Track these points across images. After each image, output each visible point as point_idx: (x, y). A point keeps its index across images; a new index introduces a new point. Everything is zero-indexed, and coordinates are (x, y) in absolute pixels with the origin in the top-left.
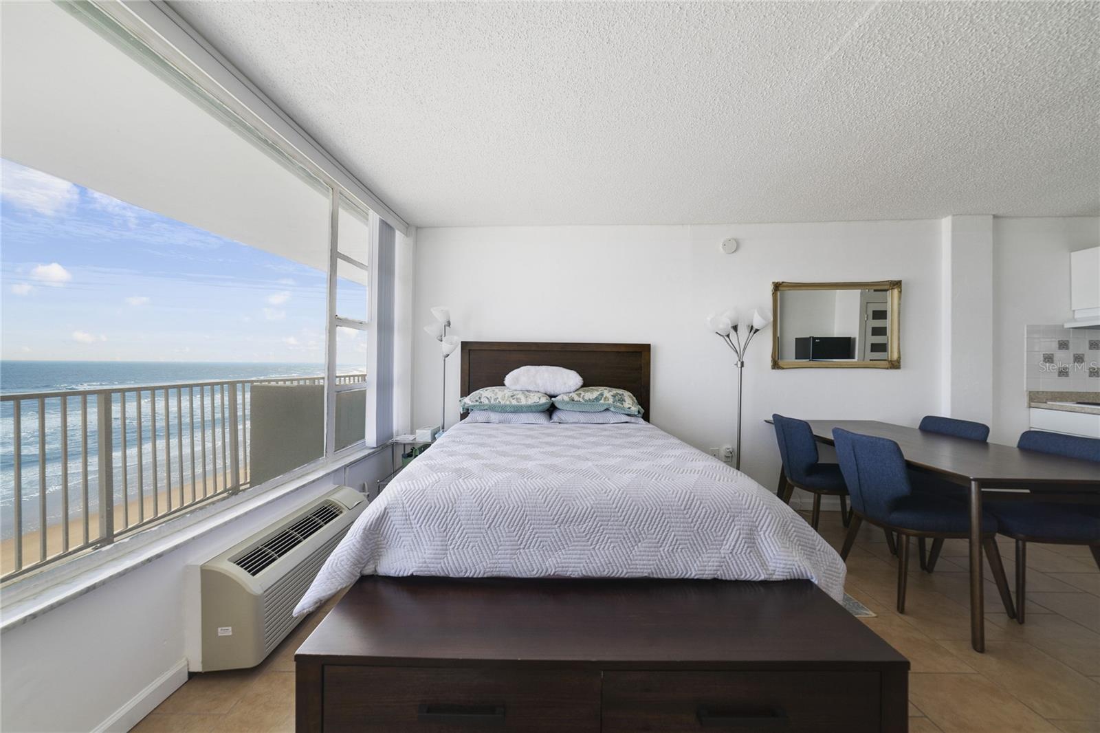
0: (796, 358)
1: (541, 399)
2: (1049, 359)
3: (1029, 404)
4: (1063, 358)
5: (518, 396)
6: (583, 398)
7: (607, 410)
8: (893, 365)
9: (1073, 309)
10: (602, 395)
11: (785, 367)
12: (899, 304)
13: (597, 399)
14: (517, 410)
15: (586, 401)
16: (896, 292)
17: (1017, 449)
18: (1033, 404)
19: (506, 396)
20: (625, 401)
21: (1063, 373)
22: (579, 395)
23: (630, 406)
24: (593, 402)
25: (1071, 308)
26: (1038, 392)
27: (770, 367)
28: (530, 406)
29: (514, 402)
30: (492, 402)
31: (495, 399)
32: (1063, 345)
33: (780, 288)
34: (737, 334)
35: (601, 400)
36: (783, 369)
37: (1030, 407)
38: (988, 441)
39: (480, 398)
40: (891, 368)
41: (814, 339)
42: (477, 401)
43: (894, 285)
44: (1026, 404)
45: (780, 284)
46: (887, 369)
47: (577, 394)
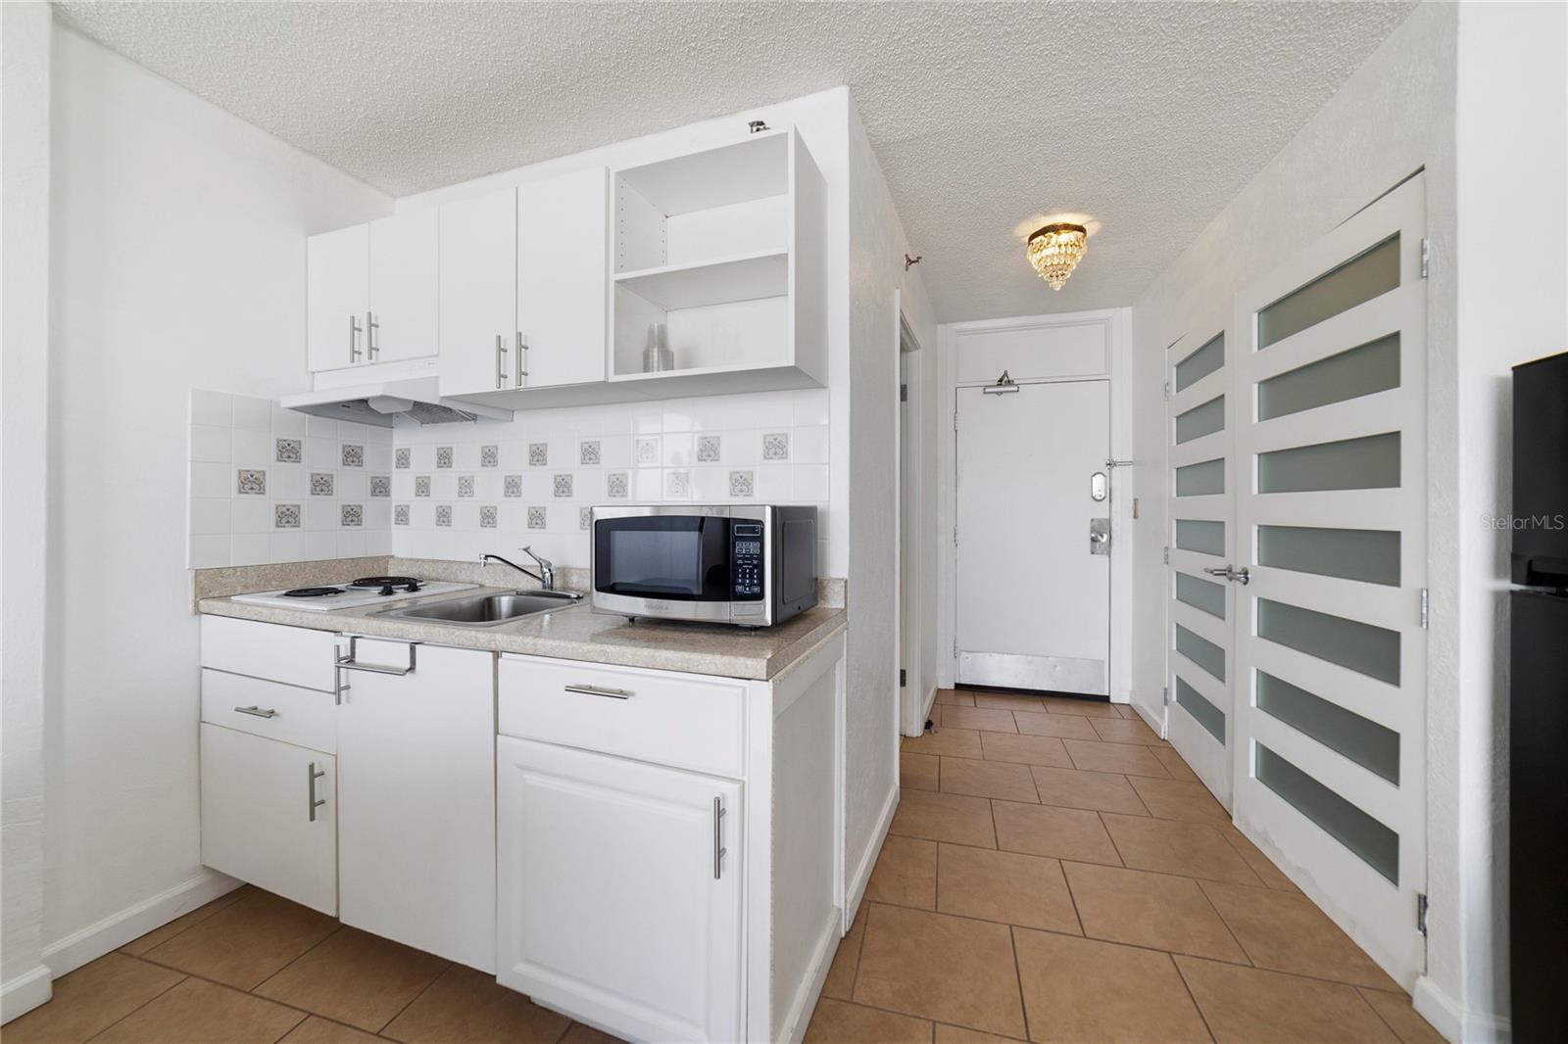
2: (252, 483)
3: (196, 605)
4: (287, 484)
9: (310, 369)
18: (204, 605)
21: (287, 517)
25: (307, 367)
26: (220, 570)
32: (288, 452)
37: (198, 612)
44: (191, 606)
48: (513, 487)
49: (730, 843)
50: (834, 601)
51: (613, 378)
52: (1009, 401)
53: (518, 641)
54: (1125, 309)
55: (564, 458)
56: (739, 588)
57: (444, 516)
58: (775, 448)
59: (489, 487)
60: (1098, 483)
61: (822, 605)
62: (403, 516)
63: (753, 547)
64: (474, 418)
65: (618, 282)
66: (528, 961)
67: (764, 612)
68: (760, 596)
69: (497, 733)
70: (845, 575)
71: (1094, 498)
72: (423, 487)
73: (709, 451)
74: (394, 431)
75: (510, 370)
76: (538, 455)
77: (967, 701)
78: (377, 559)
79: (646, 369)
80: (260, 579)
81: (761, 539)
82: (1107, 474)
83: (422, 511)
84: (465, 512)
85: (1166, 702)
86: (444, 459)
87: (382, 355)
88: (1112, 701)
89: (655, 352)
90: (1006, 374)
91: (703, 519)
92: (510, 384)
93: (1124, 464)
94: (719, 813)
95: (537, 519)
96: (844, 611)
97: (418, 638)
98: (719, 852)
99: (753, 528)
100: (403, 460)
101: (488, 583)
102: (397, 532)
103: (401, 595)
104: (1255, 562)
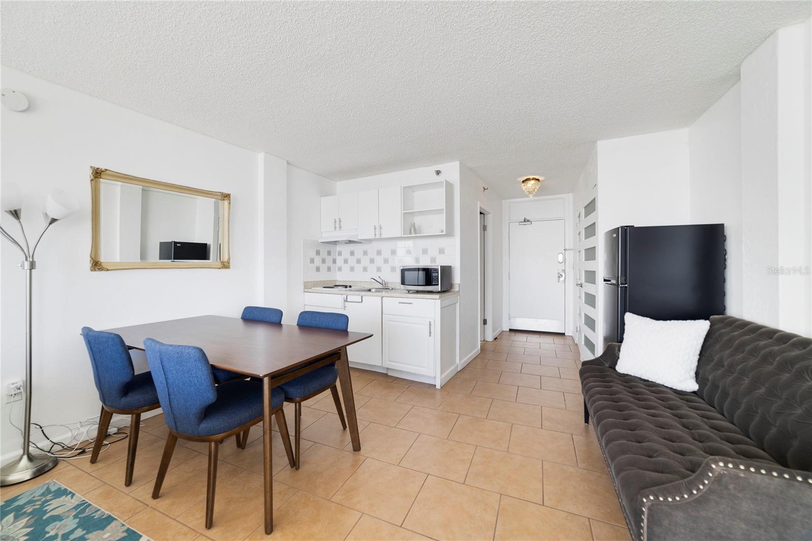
0: (160, 259)
2: (312, 261)
4: (318, 261)
8: (224, 265)
9: (322, 231)
11: (109, 268)
12: (229, 214)
16: (226, 202)
17: (297, 326)
18: (306, 290)
21: (318, 269)
25: (320, 231)
26: (307, 283)
27: (89, 268)
32: (318, 253)
33: (102, 176)
34: (20, 222)
36: (108, 270)
37: (305, 293)
38: (282, 323)
40: (222, 268)
41: (176, 243)
43: (225, 197)
44: (303, 291)
45: (102, 171)
46: (220, 269)
48: (372, 261)
49: (432, 331)
50: (456, 288)
51: (403, 236)
52: (528, 226)
53: (387, 295)
54: (570, 194)
55: (386, 253)
56: (433, 283)
57: (352, 269)
58: (442, 251)
59: (365, 261)
60: (560, 258)
61: (452, 290)
62: (340, 269)
63: (436, 274)
64: (361, 243)
65: (404, 213)
66: (390, 361)
67: (439, 288)
68: (438, 285)
69: (382, 314)
70: (459, 283)
71: (559, 262)
72: (346, 261)
73: (425, 251)
74: (337, 246)
75: (377, 233)
76: (379, 253)
77: (513, 334)
78: (334, 281)
79: (410, 234)
80: (316, 284)
81: (438, 273)
82: (564, 253)
83: (346, 268)
84: (359, 268)
85: (577, 332)
86: (352, 253)
87: (342, 228)
88: (566, 334)
89: (413, 229)
90: (525, 218)
91: (419, 268)
92: (378, 237)
93: (569, 250)
94: (430, 325)
95: (379, 269)
96: (459, 291)
97: (363, 295)
98: (430, 332)
99: (436, 270)
100: (340, 254)
101: (366, 287)
102: (338, 273)
103: (348, 288)
104: (584, 281)
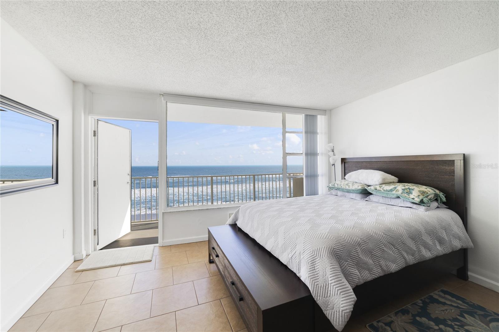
1: (359, 187)
5: (349, 185)
6: (383, 189)
7: (398, 197)
10: (395, 188)
13: (391, 190)
14: (349, 191)
15: (384, 191)
19: (345, 184)
20: (412, 194)
22: (380, 187)
23: (414, 197)
24: (389, 192)
28: (353, 190)
29: (347, 187)
30: (339, 186)
31: (340, 185)
35: (394, 191)
39: (334, 184)
42: (333, 185)
47: (380, 186)
